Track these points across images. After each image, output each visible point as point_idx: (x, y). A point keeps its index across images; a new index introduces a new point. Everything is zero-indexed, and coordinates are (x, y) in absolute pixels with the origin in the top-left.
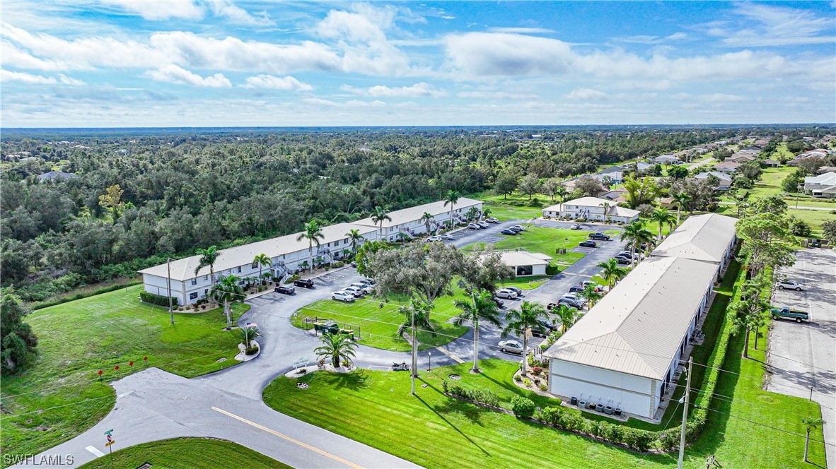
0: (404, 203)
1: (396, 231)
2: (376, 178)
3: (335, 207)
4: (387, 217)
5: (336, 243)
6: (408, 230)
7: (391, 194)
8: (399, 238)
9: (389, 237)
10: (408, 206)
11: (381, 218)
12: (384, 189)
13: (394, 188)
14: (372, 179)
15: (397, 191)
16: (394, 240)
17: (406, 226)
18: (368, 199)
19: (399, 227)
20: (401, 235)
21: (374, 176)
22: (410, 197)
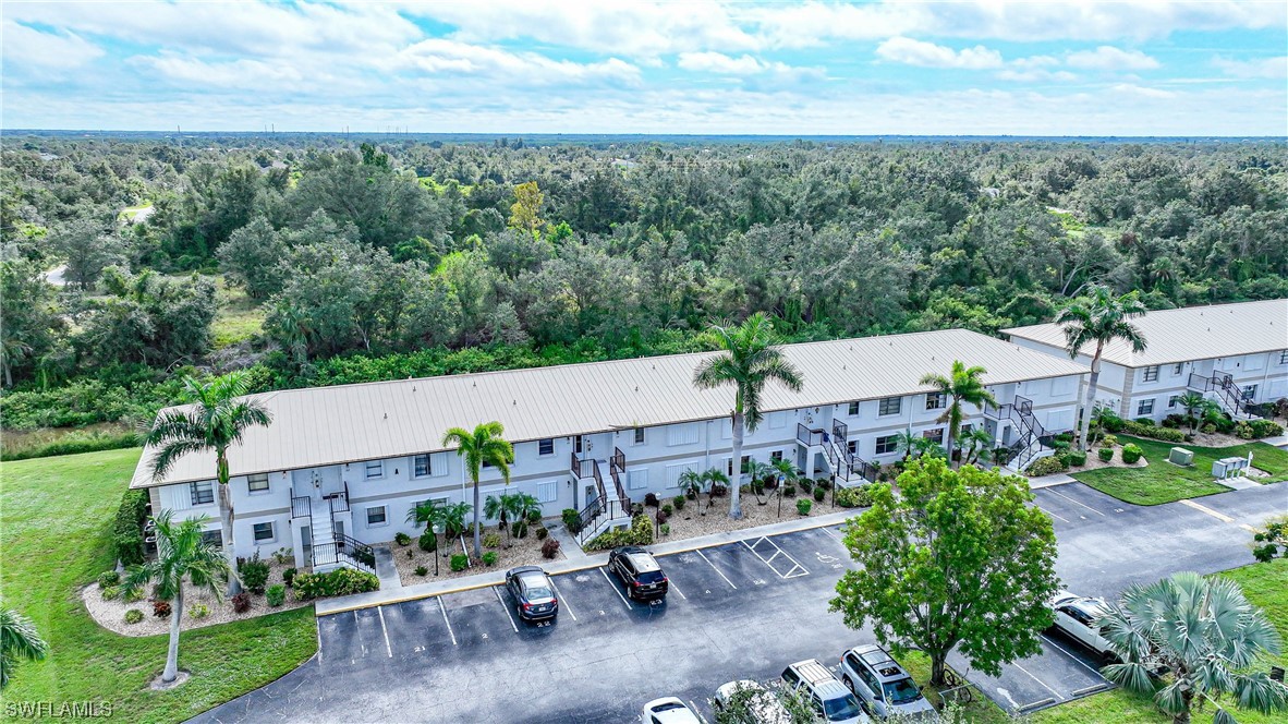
0: (1249, 284)
1: (1173, 384)
2: (1176, 212)
3: (1021, 278)
4: (1127, 332)
5: (891, 404)
6: (1227, 383)
7: (1212, 255)
8: (1180, 410)
9: (1134, 404)
10: (1257, 295)
11: (1105, 331)
12: (1192, 240)
13: (1226, 239)
14: (1166, 214)
15: (1235, 249)
16: (1160, 411)
17: (1228, 368)
18: (1133, 261)
19: (1187, 370)
20: (1193, 401)
21: (1171, 206)
22: (1275, 270)
